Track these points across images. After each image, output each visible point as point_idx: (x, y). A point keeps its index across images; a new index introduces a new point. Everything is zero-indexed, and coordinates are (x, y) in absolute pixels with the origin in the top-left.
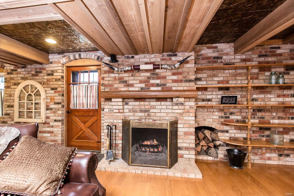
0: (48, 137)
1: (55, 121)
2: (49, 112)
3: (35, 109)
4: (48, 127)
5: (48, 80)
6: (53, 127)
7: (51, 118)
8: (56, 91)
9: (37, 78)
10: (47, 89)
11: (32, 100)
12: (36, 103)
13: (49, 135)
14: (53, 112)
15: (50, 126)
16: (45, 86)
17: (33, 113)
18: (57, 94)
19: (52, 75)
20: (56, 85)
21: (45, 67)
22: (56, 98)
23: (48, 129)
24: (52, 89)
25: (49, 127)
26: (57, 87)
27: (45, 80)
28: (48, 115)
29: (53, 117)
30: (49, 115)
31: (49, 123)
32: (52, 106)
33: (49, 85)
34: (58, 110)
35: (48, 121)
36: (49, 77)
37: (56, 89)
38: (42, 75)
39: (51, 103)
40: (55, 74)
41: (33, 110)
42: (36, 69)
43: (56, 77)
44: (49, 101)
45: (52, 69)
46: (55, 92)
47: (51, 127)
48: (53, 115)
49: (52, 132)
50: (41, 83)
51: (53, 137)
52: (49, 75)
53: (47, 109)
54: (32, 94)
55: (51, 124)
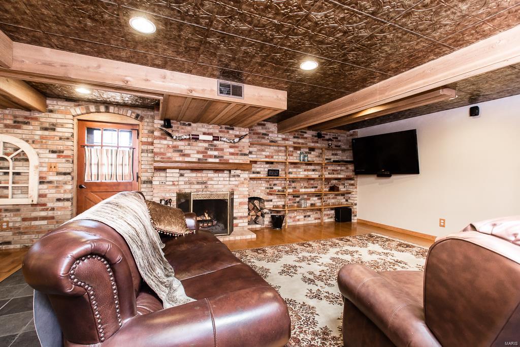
0: (42, 226)
1: (59, 200)
2: (45, 186)
3: (13, 183)
4: (43, 210)
5: (42, 137)
6: (53, 209)
7: (48, 196)
8: (62, 156)
9: (19, 131)
10: (41, 151)
11: (8, 168)
12: (14, 173)
13: (45, 222)
14: (53, 187)
15: (48, 209)
16: (38, 146)
17: (10, 188)
18: (64, 160)
19: (54, 130)
20: (62, 146)
21: (38, 116)
22: (60, 165)
23: (43, 214)
24: (53, 152)
25: (47, 209)
26: (62, 149)
27: (37, 138)
28: (42, 192)
29: (52, 193)
30: (47, 192)
31: (45, 205)
32: (52, 177)
33: (45, 145)
34: (64, 184)
35: (43, 200)
36: (46, 133)
37: (60, 153)
38: (31, 127)
39: (51, 173)
40: (58, 129)
41: (10, 185)
42: (15, 117)
43: (60, 134)
44: (45, 169)
45: (53, 121)
46: (59, 157)
47: (50, 210)
48: (53, 191)
49: (53, 218)
50: (27, 141)
51: (53, 225)
52: (46, 129)
53: (41, 183)
54: (9, 158)
55: (50, 205)
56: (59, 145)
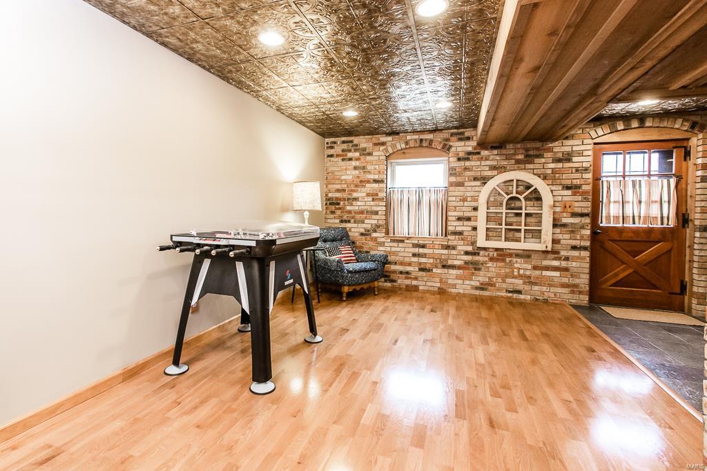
0: (554, 278)
1: (574, 248)
2: (558, 230)
3: (525, 226)
4: (555, 259)
5: (554, 171)
6: (567, 259)
7: (562, 242)
8: (578, 192)
9: (531, 166)
10: (554, 188)
11: (521, 209)
12: (527, 215)
13: (557, 274)
14: (568, 231)
15: (561, 258)
16: (550, 182)
17: (523, 231)
18: (580, 198)
19: (569, 160)
20: (578, 180)
21: (550, 145)
22: (577, 204)
23: (556, 263)
24: (568, 188)
25: (559, 259)
26: (578, 183)
27: (549, 171)
28: (557, 236)
29: (566, 239)
30: (560, 237)
31: (557, 253)
32: (567, 220)
33: (559, 181)
34: (581, 228)
35: (557, 247)
36: (560, 165)
37: (575, 189)
38: (543, 160)
39: (565, 214)
40: (574, 159)
41: (523, 228)
42: (527, 150)
43: (577, 165)
44: (558, 209)
45: (568, 149)
46: (574, 194)
47: (564, 260)
48: (568, 236)
49: (566, 269)
50: (539, 177)
51: (567, 279)
52: (559, 161)
53: (555, 226)
54: (521, 197)
55: (563, 253)
56: (576, 179)
